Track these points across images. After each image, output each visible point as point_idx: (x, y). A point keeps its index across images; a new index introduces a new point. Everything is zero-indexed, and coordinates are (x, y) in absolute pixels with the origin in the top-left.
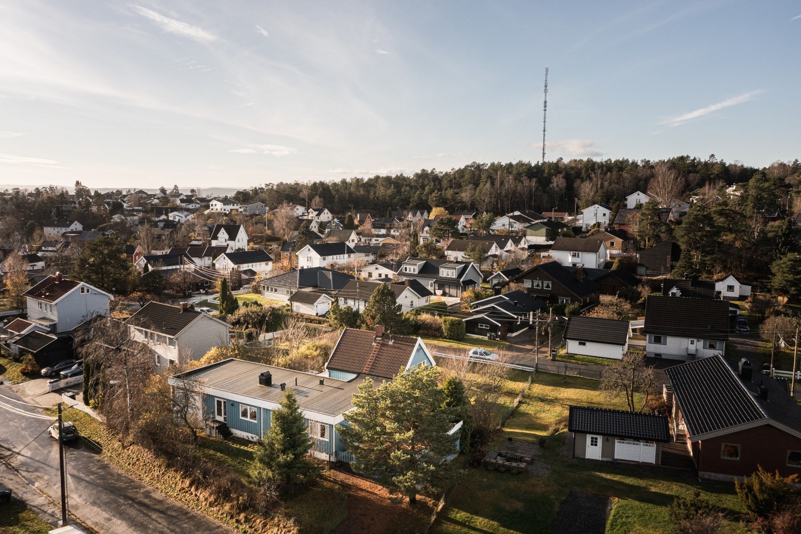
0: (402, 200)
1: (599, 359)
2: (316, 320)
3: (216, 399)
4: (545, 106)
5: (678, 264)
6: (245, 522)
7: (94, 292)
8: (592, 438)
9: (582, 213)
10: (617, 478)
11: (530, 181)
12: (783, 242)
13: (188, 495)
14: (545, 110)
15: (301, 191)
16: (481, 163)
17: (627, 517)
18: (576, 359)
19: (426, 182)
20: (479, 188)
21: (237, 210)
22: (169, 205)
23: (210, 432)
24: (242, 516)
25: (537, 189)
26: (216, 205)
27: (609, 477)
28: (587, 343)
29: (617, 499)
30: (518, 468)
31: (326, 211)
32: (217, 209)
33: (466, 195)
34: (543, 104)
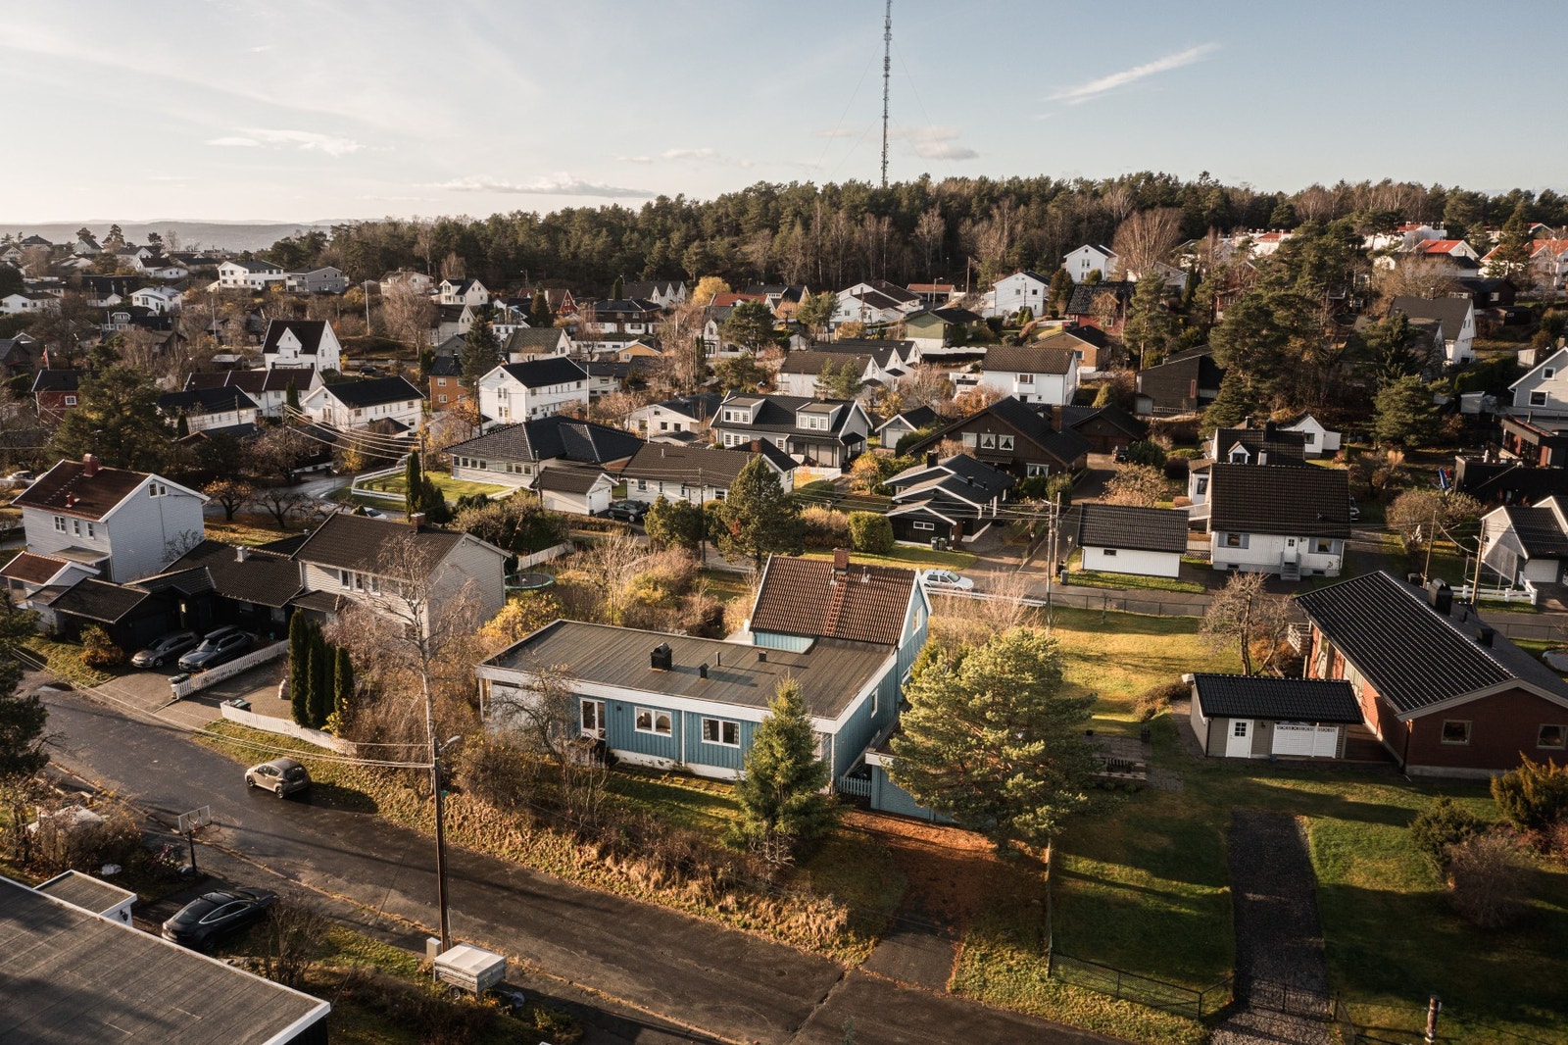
0: (627, 260)
1: (1140, 578)
2: (595, 523)
3: (582, 700)
4: (887, 68)
5: (1218, 396)
6: (740, 909)
7: (174, 493)
8: (1238, 724)
9: (993, 288)
10: (1289, 785)
11: (879, 222)
12: (1393, 355)
13: (603, 874)
14: (887, 76)
15: (414, 242)
16: (775, 184)
17: (1337, 846)
18: (1102, 580)
19: (669, 223)
20: (779, 235)
21: (282, 283)
22: (118, 273)
23: (578, 759)
24: (730, 900)
25: (891, 236)
26: (232, 273)
27: (1276, 783)
28: (1119, 552)
29: (1306, 818)
30: (1134, 781)
31: (477, 284)
32: (235, 282)
33: (756, 250)
34: (882, 64)
